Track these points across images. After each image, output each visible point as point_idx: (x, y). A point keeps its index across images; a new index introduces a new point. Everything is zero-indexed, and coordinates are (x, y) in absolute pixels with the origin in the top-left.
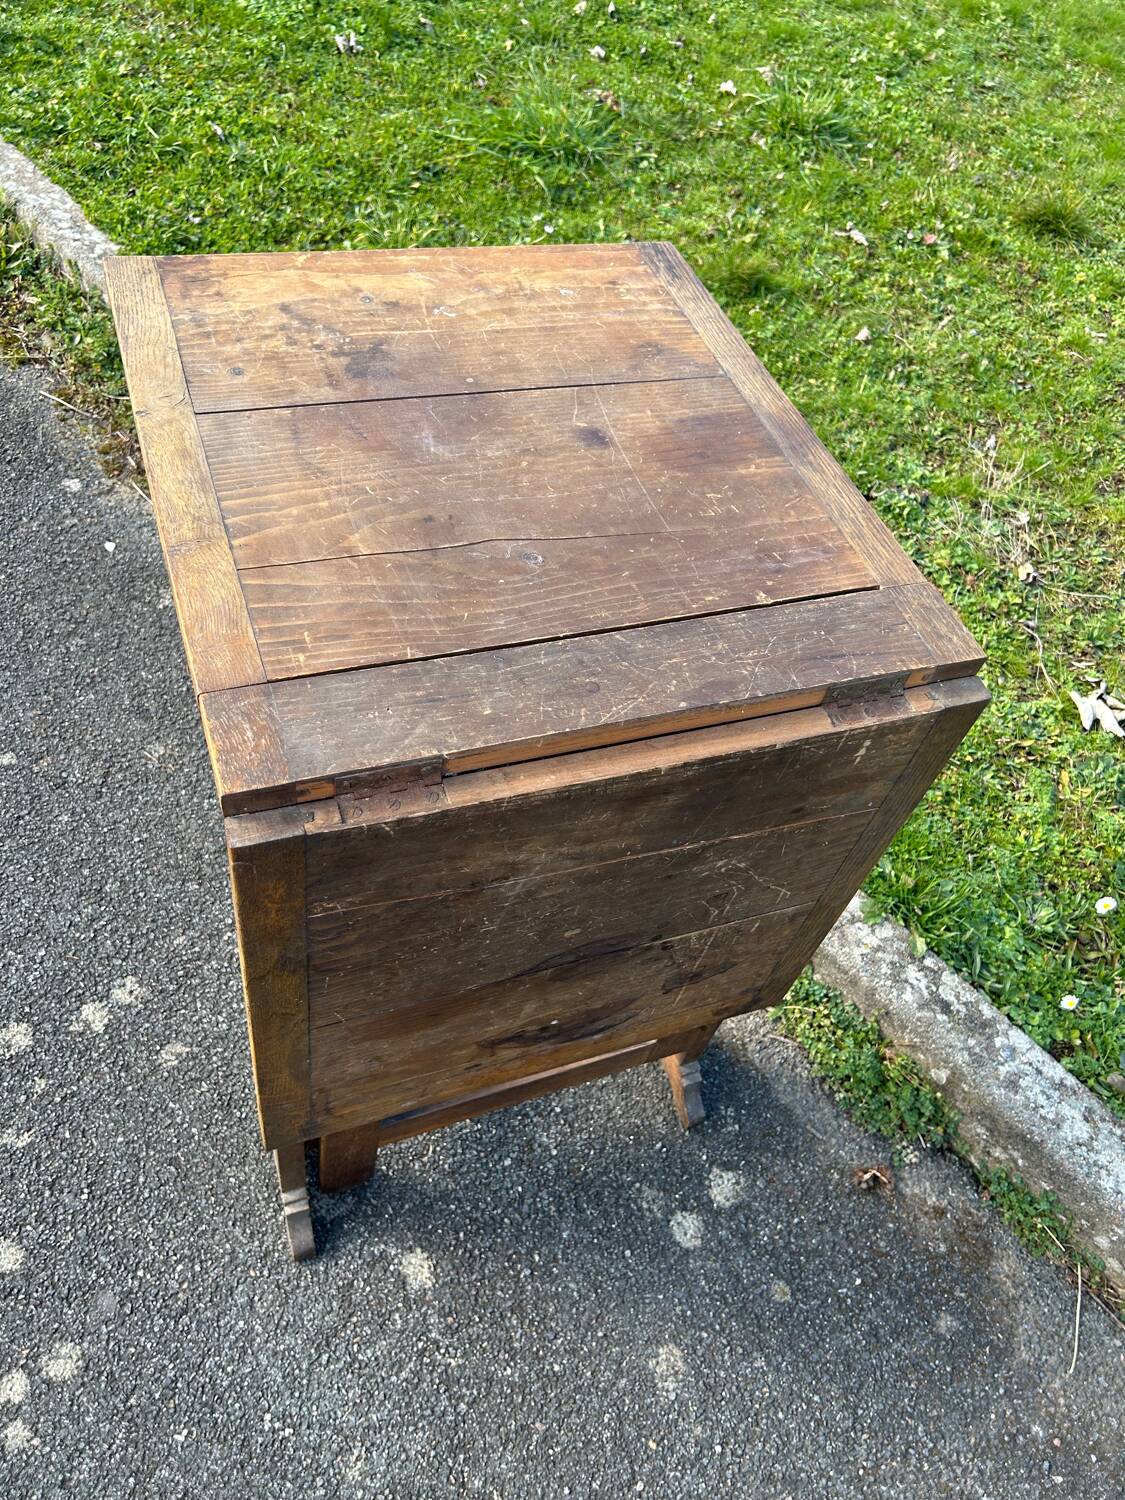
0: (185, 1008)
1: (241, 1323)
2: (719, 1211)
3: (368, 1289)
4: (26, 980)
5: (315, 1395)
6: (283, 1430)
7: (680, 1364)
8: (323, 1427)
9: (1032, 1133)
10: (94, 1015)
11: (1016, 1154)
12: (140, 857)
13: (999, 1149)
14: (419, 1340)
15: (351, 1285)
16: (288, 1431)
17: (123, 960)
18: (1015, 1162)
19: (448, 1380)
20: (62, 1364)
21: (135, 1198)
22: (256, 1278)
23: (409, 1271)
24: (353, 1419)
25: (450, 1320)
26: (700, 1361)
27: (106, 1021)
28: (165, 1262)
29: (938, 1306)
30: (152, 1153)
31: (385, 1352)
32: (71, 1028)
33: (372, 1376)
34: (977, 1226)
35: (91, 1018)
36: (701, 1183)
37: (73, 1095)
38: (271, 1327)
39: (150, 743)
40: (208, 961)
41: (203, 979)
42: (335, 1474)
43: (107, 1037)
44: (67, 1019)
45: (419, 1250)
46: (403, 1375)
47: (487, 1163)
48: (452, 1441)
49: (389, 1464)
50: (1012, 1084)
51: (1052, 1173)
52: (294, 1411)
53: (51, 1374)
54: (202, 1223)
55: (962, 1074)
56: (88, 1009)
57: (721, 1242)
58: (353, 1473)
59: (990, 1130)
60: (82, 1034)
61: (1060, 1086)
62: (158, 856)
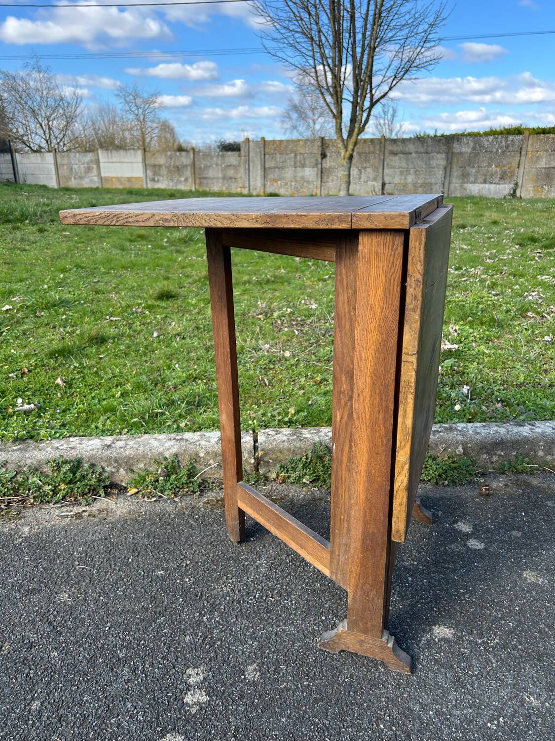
0: (229, 654)
1: (431, 713)
2: (473, 533)
3: (442, 654)
4: (140, 721)
5: (487, 700)
6: (499, 721)
7: (533, 573)
8: (506, 704)
9: (497, 439)
10: (194, 698)
11: (499, 452)
12: (119, 633)
13: (494, 457)
14: (479, 648)
15: (436, 660)
16: (501, 719)
17: (174, 668)
18: (501, 455)
19: (505, 646)
21: (325, 729)
22: (409, 695)
23: (442, 635)
24: (507, 690)
25: (475, 632)
26: (535, 567)
27: (204, 693)
28: (373, 732)
29: (542, 502)
30: (304, 708)
31: (479, 663)
32: (193, 712)
33: (489, 673)
34: (518, 480)
35: (195, 700)
36: (458, 532)
37: (236, 730)
38: (440, 701)
39: (55, 597)
40: (211, 633)
41: (220, 639)
42: (533, 710)
43: (214, 698)
44: (186, 712)
45: (433, 627)
46: (494, 661)
47: (406, 586)
48: (535, 658)
49: (537, 687)
50: (477, 433)
51: (512, 446)
52: (491, 712)
54: (362, 705)
55: (465, 442)
56: (189, 699)
57: (487, 538)
58: (535, 703)
59: (487, 453)
60: (201, 709)
61: (484, 426)
62: (127, 625)
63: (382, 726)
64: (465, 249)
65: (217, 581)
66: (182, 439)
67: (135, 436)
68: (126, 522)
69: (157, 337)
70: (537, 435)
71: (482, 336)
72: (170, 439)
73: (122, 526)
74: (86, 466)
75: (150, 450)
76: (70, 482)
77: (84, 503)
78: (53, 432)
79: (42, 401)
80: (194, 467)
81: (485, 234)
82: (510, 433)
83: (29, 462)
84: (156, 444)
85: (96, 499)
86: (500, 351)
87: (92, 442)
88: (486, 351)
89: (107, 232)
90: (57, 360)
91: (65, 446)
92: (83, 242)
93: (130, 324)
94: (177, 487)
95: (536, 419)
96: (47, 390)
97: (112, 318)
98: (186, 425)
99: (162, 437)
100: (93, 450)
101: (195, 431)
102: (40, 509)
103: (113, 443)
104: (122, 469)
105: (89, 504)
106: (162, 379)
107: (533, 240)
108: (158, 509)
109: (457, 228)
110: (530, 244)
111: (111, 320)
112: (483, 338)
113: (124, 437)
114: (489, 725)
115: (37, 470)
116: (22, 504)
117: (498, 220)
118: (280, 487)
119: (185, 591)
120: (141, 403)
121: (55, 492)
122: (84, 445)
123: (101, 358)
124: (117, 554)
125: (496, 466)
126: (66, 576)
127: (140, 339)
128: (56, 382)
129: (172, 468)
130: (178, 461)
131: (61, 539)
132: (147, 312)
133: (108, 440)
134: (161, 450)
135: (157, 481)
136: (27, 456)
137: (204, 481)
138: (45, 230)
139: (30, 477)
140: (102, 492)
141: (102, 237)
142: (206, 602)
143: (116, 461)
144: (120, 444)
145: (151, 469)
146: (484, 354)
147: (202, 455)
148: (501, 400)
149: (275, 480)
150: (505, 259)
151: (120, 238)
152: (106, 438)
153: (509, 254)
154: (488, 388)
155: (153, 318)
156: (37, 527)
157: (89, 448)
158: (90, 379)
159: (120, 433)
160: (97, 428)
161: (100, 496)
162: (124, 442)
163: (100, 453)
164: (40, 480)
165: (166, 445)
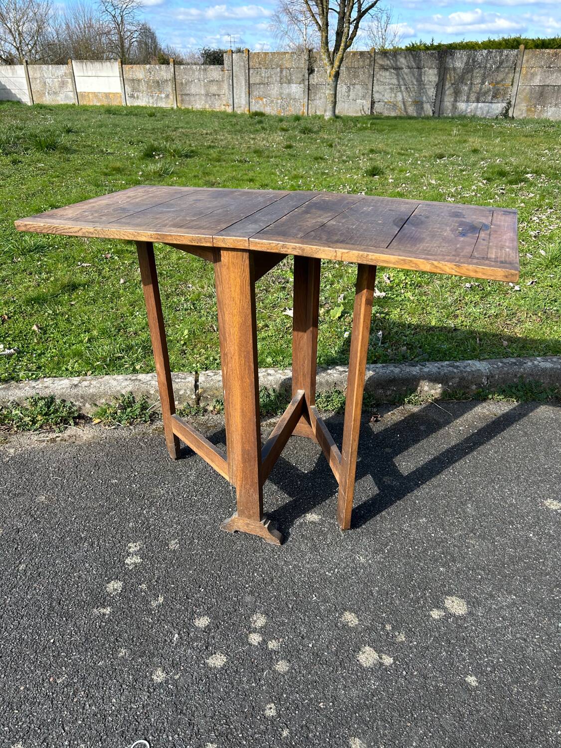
0: (159, 534)
1: (290, 566)
3: (308, 531)
4: (94, 574)
5: (330, 559)
7: (391, 479)
8: (342, 561)
9: (391, 377)
10: (132, 560)
11: (392, 388)
12: (81, 522)
13: (388, 391)
15: (303, 535)
16: (336, 570)
17: (120, 543)
18: (393, 390)
20: (260, 621)
21: (218, 576)
22: (279, 556)
23: (312, 519)
24: (346, 553)
26: (394, 474)
27: (139, 558)
28: (249, 577)
29: (417, 427)
30: (206, 565)
31: (332, 536)
32: (130, 569)
33: (337, 543)
35: (132, 562)
37: (158, 578)
38: (298, 560)
39: (35, 499)
40: (148, 521)
41: (154, 525)
42: (359, 565)
43: (146, 560)
44: (125, 568)
45: (307, 514)
46: (343, 535)
49: (367, 551)
51: (403, 383)
52: (331, 566)
53: (260, 625)
54: (246, 562)
56: (128, 561)
57: (365, 454)
58: (362, 560)
59: (382, 388)
60: (136, 566)
61: (384, 367)
62: (88, 517)
63: (256, 574)
64: (433, 184)
65: (157, 486)
66: (137, 379)
67: (98, 377)
68: (90, 445)
69: (123, 283)
70: (424, 374)
71: (413, 282)
72: (127, 379)
73: (87, 448)
74: (58, 401)
75: (110, 388)
76: (46, 414)
77: (57, 430)
78: (30, 374)
79: (20, 346)
80: (146, 402)
81: (459, 165)
82: (402, 372)
83: (11, 399)
84: (114, 383)
85: (67, 427)
86: (424, 298)
87: (62, 382)
88: (412, 298)
89: (83, 164)
90: (33, 306)
91: (40, 385)
92: (58, 177)
93: (99, 270)
94: (132, 418)
95: (428, 361)
96: (25, 336)
97: (83, 264)
98: (141, 367)
99: (120, 377)
100: (63, 388)
101: (148, 373)
102: (23, 435)
103: (80, 383)
104: (87, 404)
105: (61, 432)
106: (124, 326)
107: (502, 174)
108: (116, 435)
109: (434, 157)
110: (498, 179)
111: (83, 266)
112: (414, 284)
113: (89, 378)
114: (327, 573)
115: (19, 405)
116: (8, 431)
117: (479, 148)
118: (215, 417)
119: (132, 494)
120: (105, 347)
121: (34, 422)
122: (56, 385)
123: (72, 305)
124: (83, 469)
125: (390, 398)
126: (43, 484)
127: (108, 286)
128: (33, 328)
129: (128, 403)
130: (133, 397)
131: (39, 458)
132: (116, 258)
133: (76, 380)
134: (118, 388)
135: (116, 413)
136: (10, 394)
137: (154, 413)
138: (19, 162)
139: (13, 410)
140: (71, 422)
141: (77, 169)
142: (146, 501)
143: (82, 397)
144: (85, 383)
145: (111, 404)
146: (409, 300)
147: (152, 392)
148: (407, 343)
149: (212, 411)
150: (467, 197)
151: (95, 171)
152: (74, 378)
153: (473, 191)
154: (401, 333)
155: (121, 264)
156: (20, 449)
157: (60, 387)
158: (62, 325)
159: (86, 375)
160: (67, 370)
161: (70, 425)
162: (88, 382)
163: (69, 391)
164: (21, 413)
165: (123, 384)
